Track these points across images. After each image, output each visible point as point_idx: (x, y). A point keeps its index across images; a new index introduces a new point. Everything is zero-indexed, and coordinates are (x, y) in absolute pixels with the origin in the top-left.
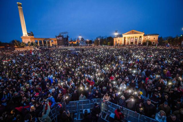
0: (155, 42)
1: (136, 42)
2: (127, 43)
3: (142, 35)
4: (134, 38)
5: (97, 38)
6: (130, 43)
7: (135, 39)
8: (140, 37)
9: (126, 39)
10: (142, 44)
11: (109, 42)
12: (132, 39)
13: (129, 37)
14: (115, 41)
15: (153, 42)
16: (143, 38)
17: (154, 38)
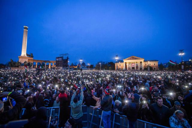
0: (155, 67)
1: (137, 67)
2: (128, 68)
3: (142, 60)
4: (135, 63)
6: (131, 68)
7: (136, 65)
8: (141, 62)
9: (127, 64)
10: (143, 69)
11: (110, 67)
12: (133, 64)
13: (130, 62)
14: (116, 66)
15: (154, 67)
16: (143, 64)
17: (155, 64)
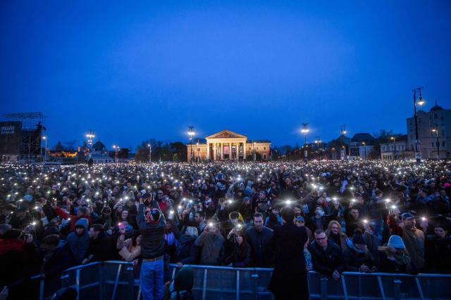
1: (234, 154)
2: (217, 156)
3: (244, 140)
4: (230, 146)
5: (144, 144)
6: (222, 155)
7: (232, 149)
8: (241, 144)
9: (214, 149)
10: (245, 158)
11: (175, 155)
12: (225, 148)
13: (220, 144)
14: (189, 151)
15: (264, 154)
16: (245, 147)
17: (265, 149)
